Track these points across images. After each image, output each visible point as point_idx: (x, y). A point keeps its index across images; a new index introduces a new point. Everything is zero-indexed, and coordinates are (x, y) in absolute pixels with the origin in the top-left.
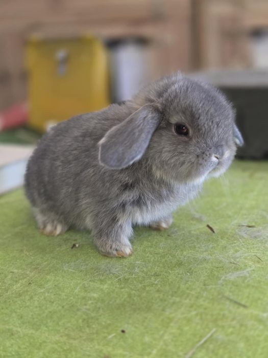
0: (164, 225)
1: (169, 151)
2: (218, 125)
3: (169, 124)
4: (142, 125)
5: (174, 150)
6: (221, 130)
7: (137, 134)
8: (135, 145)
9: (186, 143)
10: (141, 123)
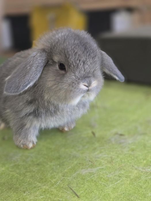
0: (66, 129)
1: (52, 81)
2: (84, 63)
3: (54, 62)
4: (32, 61)
5: (55, 80)
6: (86, 66)
7: (29, 68)
8: (27, 76)
9: (63, 75)
10: (31, 60)
